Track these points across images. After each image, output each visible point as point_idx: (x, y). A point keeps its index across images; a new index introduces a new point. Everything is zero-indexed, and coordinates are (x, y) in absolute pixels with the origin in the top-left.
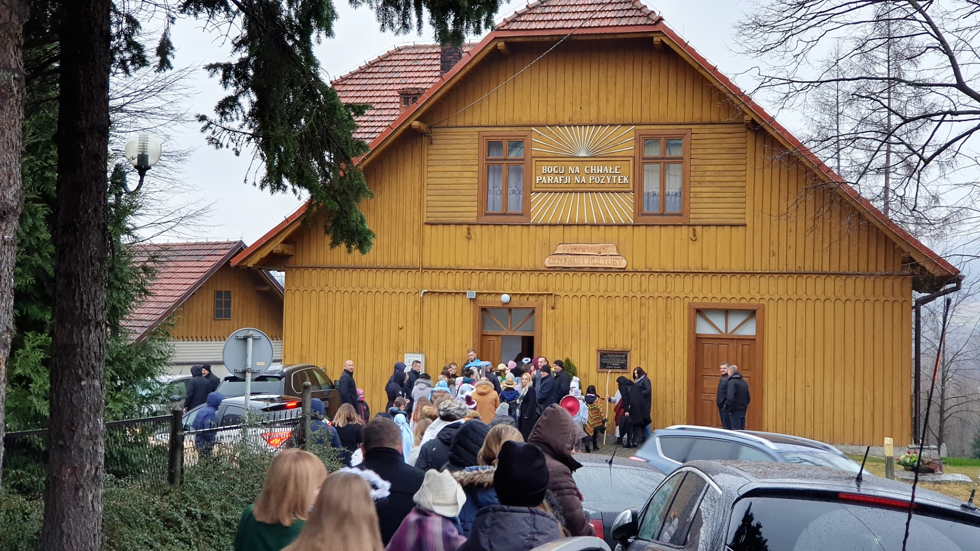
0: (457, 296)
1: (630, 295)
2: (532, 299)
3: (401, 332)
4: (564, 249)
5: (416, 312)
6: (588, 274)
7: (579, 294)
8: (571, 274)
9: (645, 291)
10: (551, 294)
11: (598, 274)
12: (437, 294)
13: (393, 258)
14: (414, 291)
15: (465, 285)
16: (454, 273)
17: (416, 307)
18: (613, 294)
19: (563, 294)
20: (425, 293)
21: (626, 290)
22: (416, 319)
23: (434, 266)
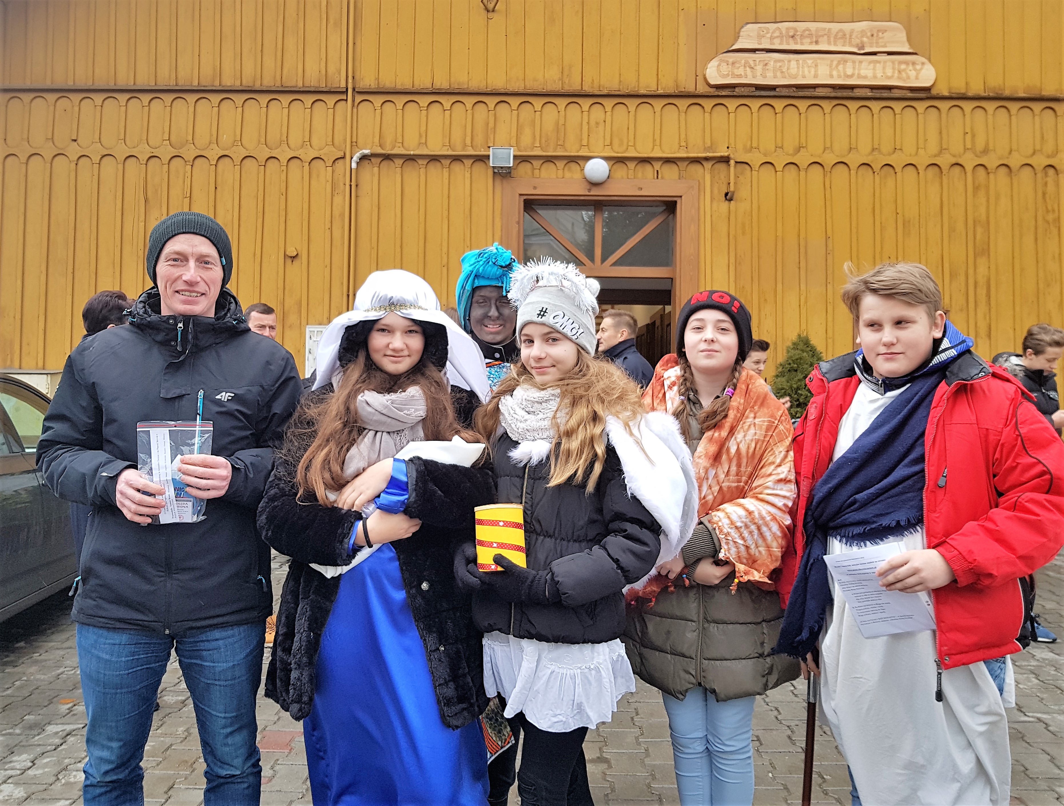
0: (457, 167)
1: (945, 161)
2: (670, 172)
3: (294, 269)
4: (760, 37)
5: (336, 213)
6: (827, 105)
7: (803, 159)
8: (779, 104)
9: (986, 151)
10: (725, 160)
11: (853, 105)
12: (399, 162)
13: (269, 63)
14: (331, 153)
15: (479, 139)
16: (447, 105)
17: (338, 200)
18: (897, 160)
19: (756, 159)
20: (364, 158)
21: (933, 147)
22: (337, 233)
23: (388, 82)
